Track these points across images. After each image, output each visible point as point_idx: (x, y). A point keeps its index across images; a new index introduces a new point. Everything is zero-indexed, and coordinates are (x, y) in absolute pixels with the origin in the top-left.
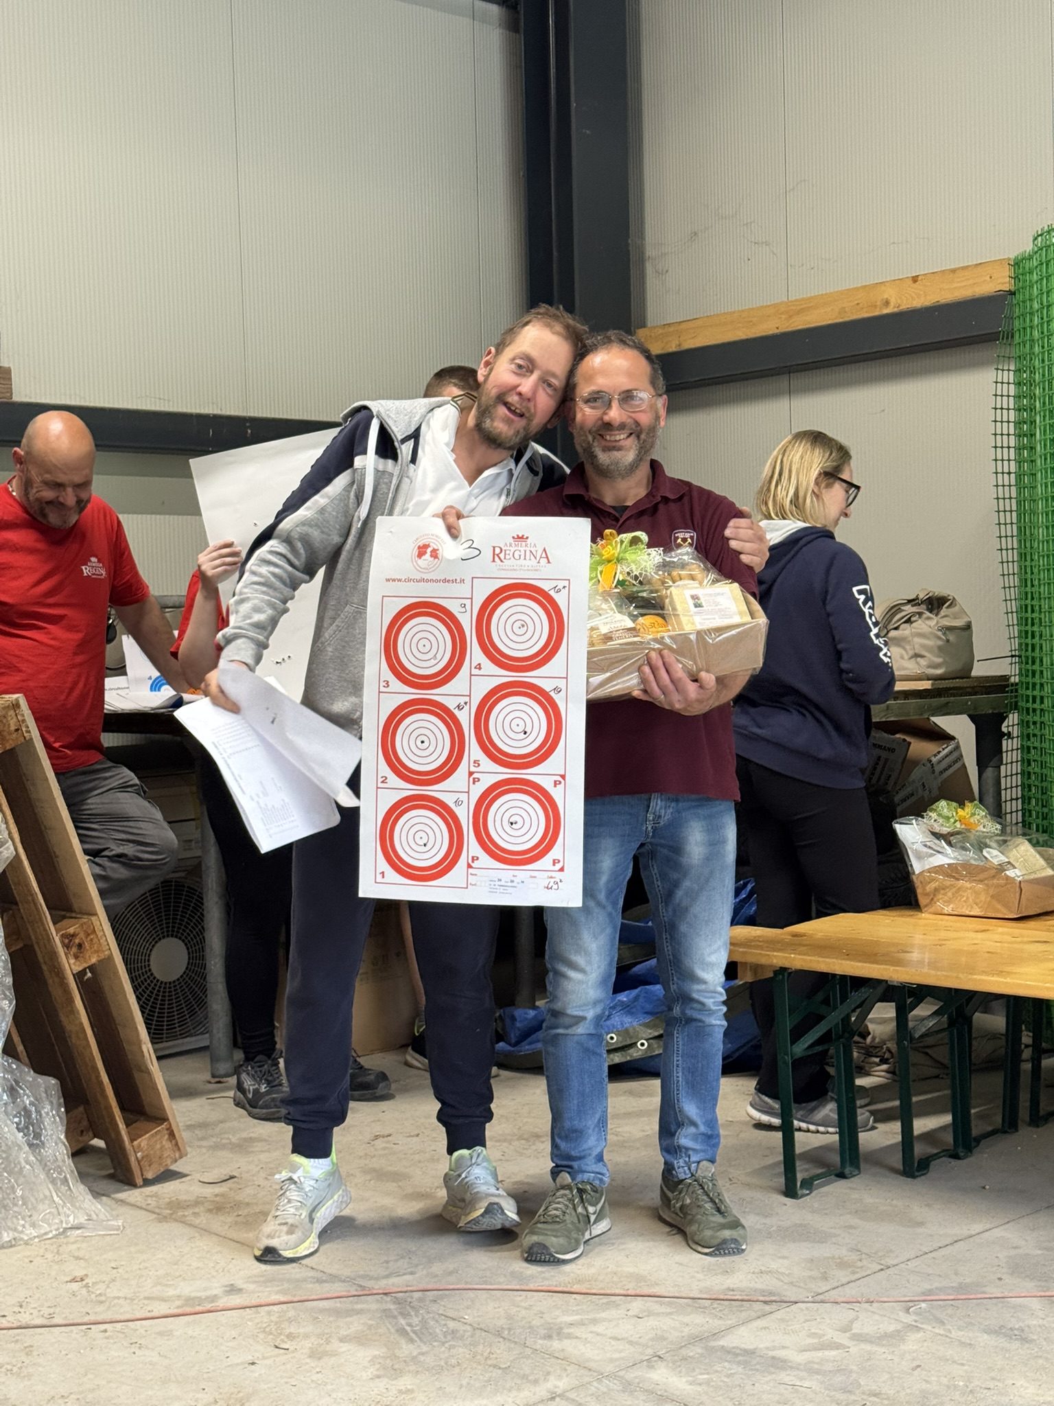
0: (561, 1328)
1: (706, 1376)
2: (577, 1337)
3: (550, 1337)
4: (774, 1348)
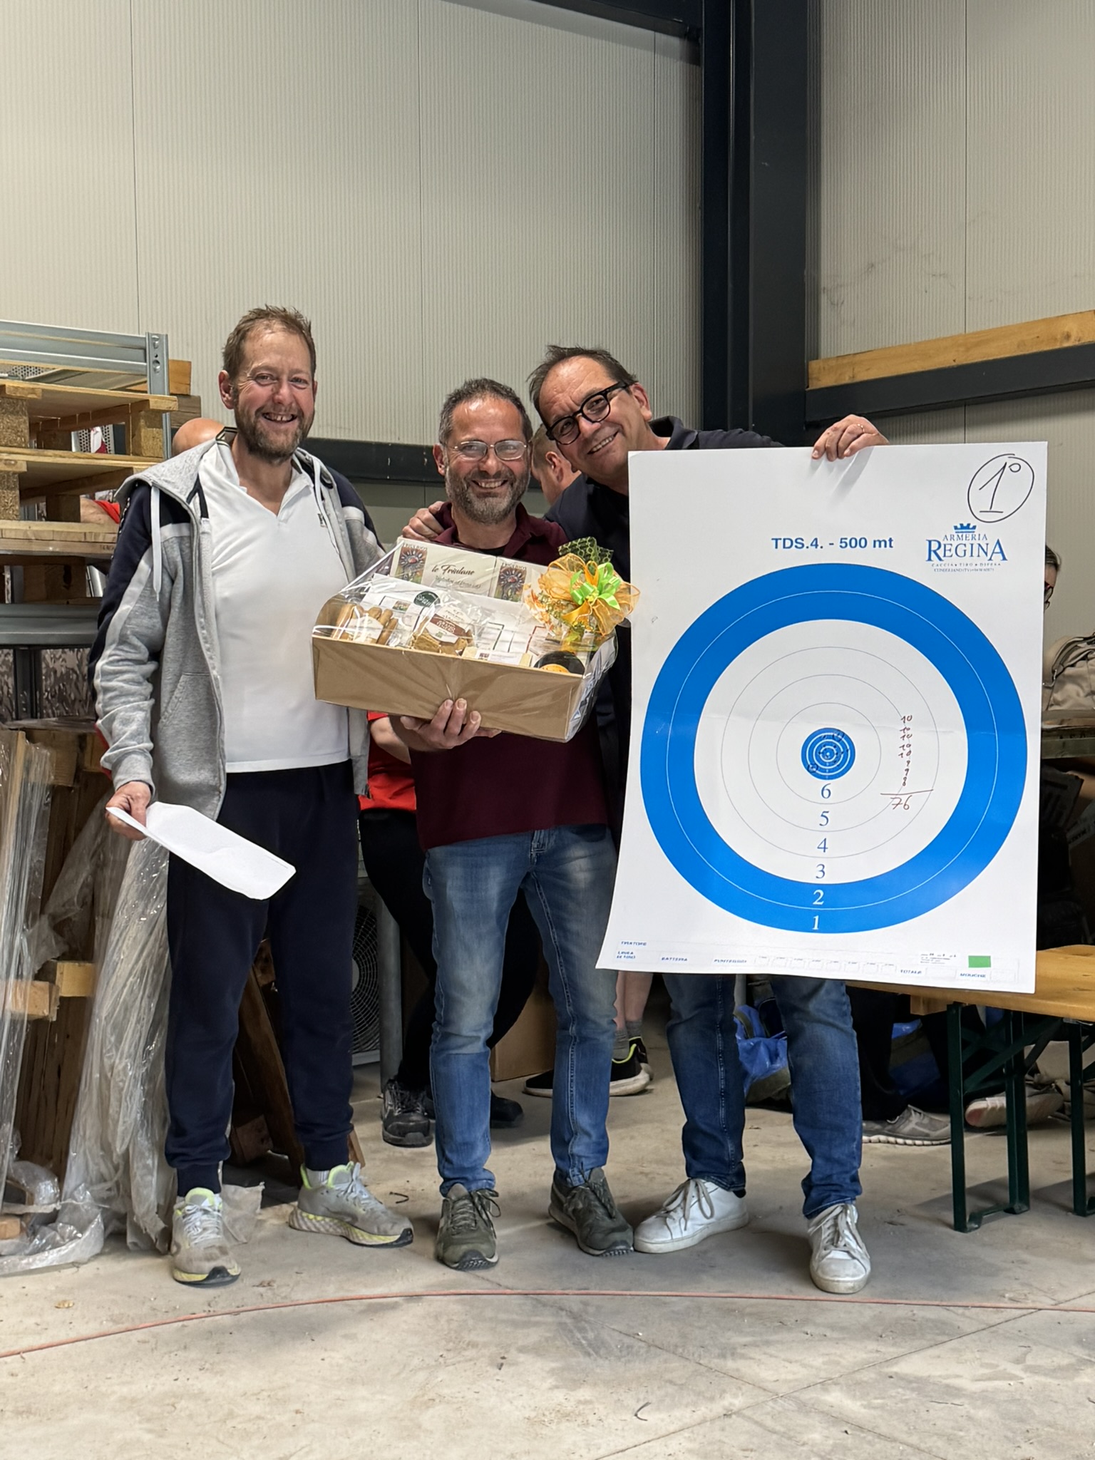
0: (735, 1349)
1: (879, 1401)
2: (751, 1358)
3: (723, 1356)
4: (948, 1377)
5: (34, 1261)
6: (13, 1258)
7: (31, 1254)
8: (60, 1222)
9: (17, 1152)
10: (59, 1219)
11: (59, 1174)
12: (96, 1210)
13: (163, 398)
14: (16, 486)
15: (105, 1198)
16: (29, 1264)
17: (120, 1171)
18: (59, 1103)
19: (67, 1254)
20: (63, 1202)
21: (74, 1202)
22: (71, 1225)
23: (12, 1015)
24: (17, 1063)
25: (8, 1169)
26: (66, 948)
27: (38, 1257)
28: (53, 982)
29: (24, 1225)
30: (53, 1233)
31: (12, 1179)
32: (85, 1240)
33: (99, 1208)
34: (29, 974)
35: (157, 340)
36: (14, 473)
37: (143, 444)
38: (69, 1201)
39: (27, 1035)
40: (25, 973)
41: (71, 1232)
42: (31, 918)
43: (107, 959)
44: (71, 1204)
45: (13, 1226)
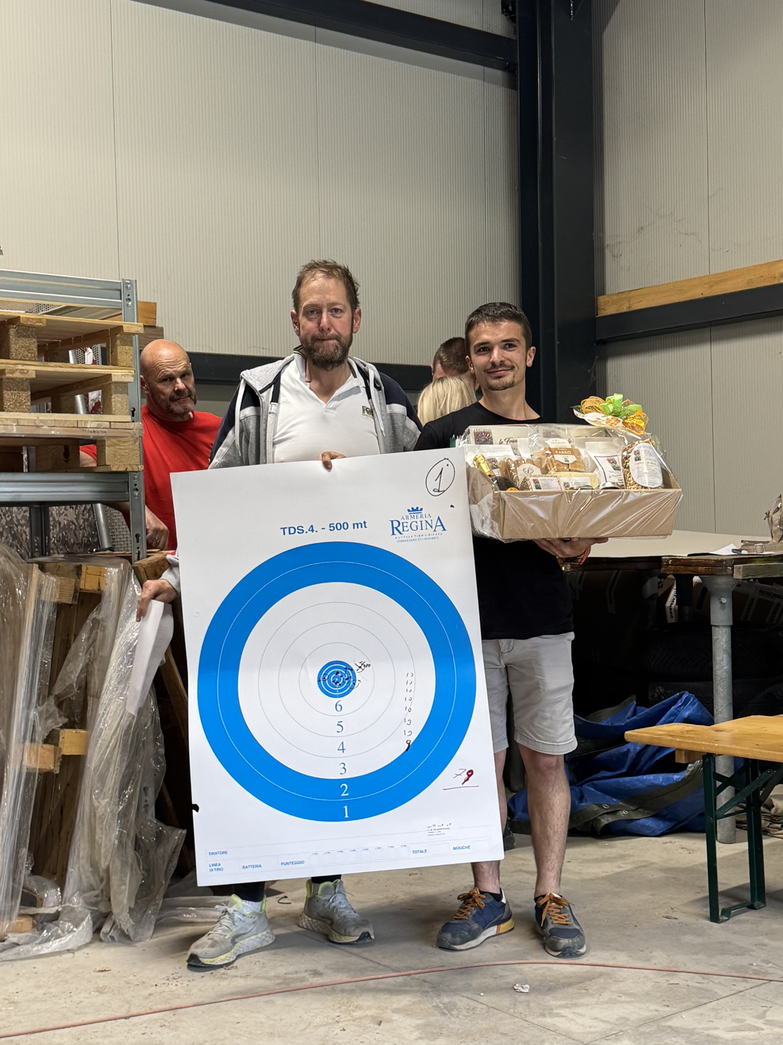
0: (552, 1009)
5: (42, 948)
6: (27, 946)
7: (39, 944)
8: (61, 920)
9: (31, 869)
10: (60, 918)
11: (61, 883)
12: (87, 911)
13: (133, 325)
14: (28, 388)
15: (94, 902)
16: (38, 950)
17: (104, 882)
18: (62, 832)
19: (66, 943)
20: (63, 906)
21: (71, 905)
22: (69, 922)
23: (27, 769)
24: (30, 804)
25: (25, 881)
26: (66, 720)
27: (45, 945)
28: (57, 745)
29: (35, 923)
30: (57, 927)
31: (27, 889)
32: (79, 932)
33: (90, 909)
34: (39, 739)
35: (129, 284)
36: (27, 379)
37: (119, 357)
38: (67, 904)
39: (39, 784)
40: (37, 738)
41: (69, 927)
42: (42, 699)
43: (95, 727)
44: (70, 906)
45: (27, 923)
